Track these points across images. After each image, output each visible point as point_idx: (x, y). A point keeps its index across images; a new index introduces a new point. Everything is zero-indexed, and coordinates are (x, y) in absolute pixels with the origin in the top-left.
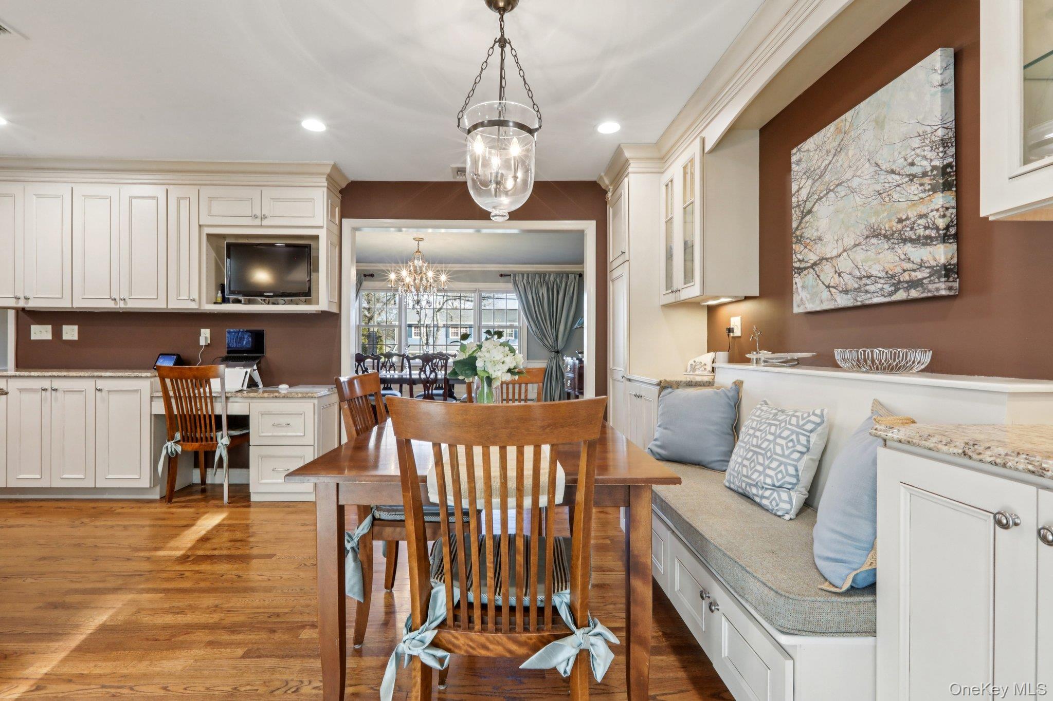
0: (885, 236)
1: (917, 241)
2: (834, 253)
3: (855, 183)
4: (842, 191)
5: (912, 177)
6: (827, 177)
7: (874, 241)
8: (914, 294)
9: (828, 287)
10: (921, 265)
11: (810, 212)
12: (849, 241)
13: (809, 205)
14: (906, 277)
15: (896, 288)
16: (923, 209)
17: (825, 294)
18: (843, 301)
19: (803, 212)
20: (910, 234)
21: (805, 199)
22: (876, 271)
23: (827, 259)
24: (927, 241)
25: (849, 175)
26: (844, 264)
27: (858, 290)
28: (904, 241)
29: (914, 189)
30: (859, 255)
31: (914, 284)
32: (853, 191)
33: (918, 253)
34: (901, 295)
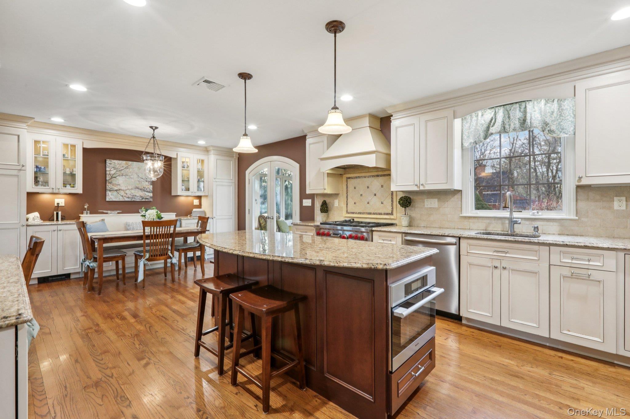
0: (140, 189)
1: (147, 192)
2: (125, 189)
3: (132, 177)
4: (128, 177)
5: (147, 181)
6: (122, 172)
7: (137, 189)
8: (146, 200)
9: (122, 196)
10: (148, 196)
11: (115, 177)
12: (130, 188)
13: (114, 176)
14: (145, 197)
15: (143, 199)
16: (149, 187)
17: (121, 198)
18: (127, 200)
19: (112, 177)
20: (145, 190)
21: (113, 174)
22: (137, 195)
23: (122, 190)
24: (149, 192)
25: (130, 174)
26: (127, 192)
27: (133, 198)
28: (145, 191)
29: (147, 183)
30: (133, 191)
31: (146, 199)
32: (131, 178)
33: (147, 194)
34: (144, 200)
